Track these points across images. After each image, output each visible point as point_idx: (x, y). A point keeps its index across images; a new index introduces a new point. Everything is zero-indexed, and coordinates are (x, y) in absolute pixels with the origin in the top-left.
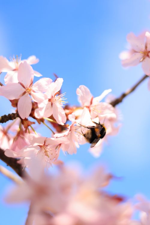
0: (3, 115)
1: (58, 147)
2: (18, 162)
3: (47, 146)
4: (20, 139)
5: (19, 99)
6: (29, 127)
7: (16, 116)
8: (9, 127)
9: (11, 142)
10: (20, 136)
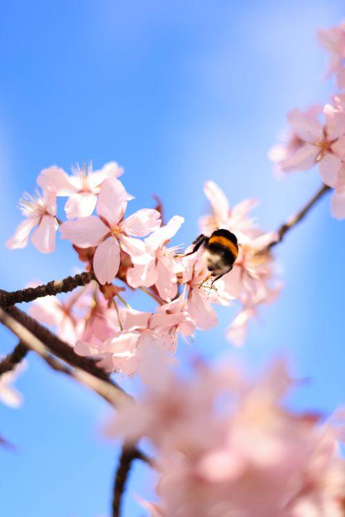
0: (66, 277)
1: (173, 330)
2: (99, 365)
3: (153, 329)
4: (97, 321)
5: (96, 248)
6: (116, 298)
7: (89, 277)
8: (74, 301)
9: (81, 327)
10: (97, 316)
